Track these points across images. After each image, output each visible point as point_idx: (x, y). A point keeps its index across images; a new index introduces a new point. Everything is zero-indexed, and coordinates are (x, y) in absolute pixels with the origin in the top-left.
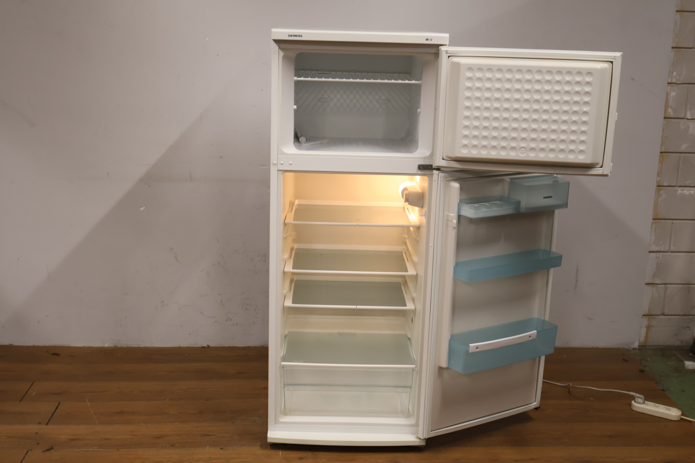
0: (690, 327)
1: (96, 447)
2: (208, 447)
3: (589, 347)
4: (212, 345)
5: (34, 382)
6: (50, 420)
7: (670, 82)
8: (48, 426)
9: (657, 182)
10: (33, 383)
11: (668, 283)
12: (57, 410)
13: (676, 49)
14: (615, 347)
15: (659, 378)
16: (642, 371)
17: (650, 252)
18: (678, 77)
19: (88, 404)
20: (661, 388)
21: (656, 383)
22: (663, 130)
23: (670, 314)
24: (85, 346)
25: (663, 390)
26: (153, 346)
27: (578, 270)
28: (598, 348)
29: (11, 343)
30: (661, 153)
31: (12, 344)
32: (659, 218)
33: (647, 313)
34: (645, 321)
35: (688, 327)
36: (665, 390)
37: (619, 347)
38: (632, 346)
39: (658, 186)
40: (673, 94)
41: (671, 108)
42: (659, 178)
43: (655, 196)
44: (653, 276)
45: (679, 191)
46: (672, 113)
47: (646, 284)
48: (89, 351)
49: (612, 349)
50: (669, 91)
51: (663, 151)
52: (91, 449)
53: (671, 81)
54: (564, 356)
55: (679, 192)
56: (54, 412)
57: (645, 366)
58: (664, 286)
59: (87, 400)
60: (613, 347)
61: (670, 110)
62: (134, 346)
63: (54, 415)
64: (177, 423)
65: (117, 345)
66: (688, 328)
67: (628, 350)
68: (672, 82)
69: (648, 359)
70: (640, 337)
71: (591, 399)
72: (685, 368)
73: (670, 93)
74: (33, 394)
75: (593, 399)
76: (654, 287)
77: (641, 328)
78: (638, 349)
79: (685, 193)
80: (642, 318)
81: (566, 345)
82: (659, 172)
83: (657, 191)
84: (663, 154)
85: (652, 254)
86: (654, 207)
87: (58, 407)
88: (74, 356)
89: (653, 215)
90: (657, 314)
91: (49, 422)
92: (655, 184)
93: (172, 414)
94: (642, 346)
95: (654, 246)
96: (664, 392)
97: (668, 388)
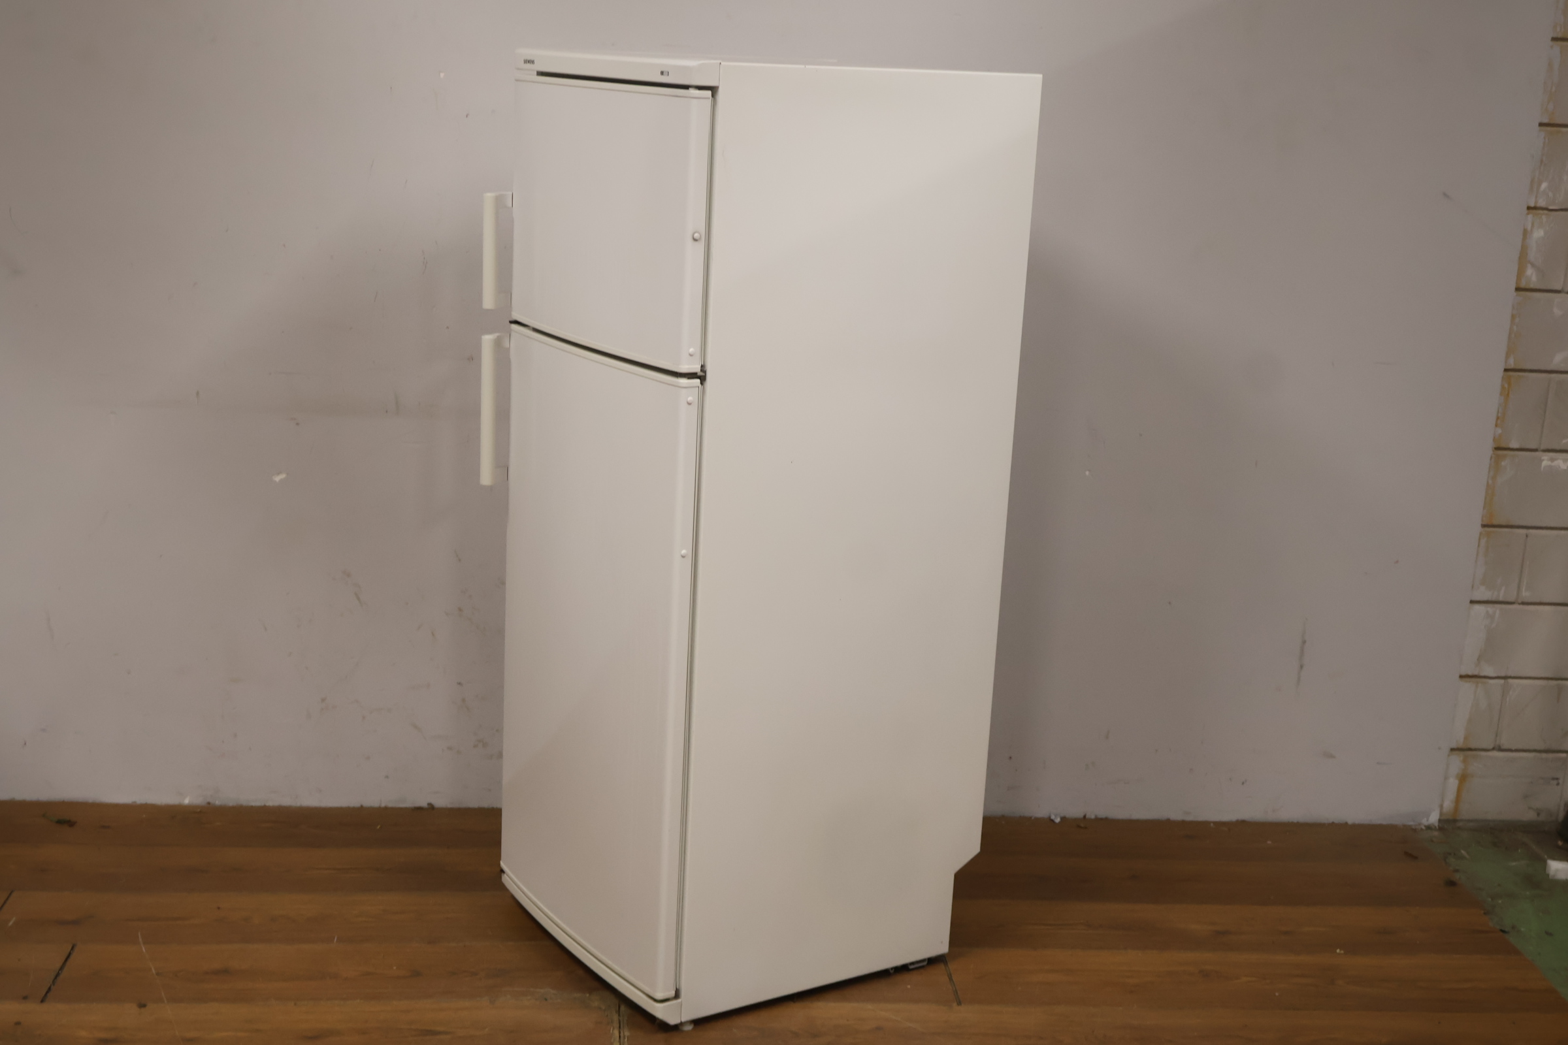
0: (1557, 779)
3: (1326, 822)
4: (440, 802)
5: (14, 890)
6: (49, 989)
7: (1532, 205)
8: (45, 1006)
9: (1494, 440)
10: (11, 894)
11: (1512, 675)
12: (68, 963)
13: (1549, 129)
14: (1384, 823)
15: (1490, 899)
16: (1451, 883)
17: (1472, 602)
18: (1551, 194)
19: (144, 949)
20: (1499, 928)
21: (1485, 914)
22: (1513, 317)
23: (1513, 748)
24: (135, 802)
25: (1503, 931)
26: (298, 804)
27: (1304, 642)
28: (1344, 826)
30: (1506, 370)
32: (1495, 522)
33: (1461, 744)
34: (1456, 763)
35: (1554, 779)
36: (1506, 930)
37: (1394, 823)
38: (1425, 822)
40: (1538, 234)
41: (1533, 265)
42: (1499, 431)
43: (1489, 471)
44: (1478, 660)
45: (1546, 461)
46: (1534, 278)
47: (1461, 677)
48: (144, 815)
49: (1380, 826)
50: (1529, 228)
51: (1512, 367)
53: (1536, 202)
54: (1269, 842)
55: (1545, 463)
56: (61, 968)
57: (1457, 871)
58: (1502, 681)
59: (140, 940)
60: (1379, 822)
61: (1530, 271)
62: (253, 804)
63: (61, 976)
64: (358, 1001)
65: (211, 801)
66: (1555, 782)
67: (1415, 830)
68: (1538, 205)
70: (1443, 801)
71: (1338, 951)
72: (1550, 877)
73: (1532, 230)
74: (11, 923)
75: (1342, 952)
76: (1480, 685)
77: (1446, 778)
78: (1437, 827)
79: (1560, 467)
80: (1449, 756)
81: (1272, 817)
82: (1499, 415)
83: (1493, 460)
84: (1511, 373)
85: (1477, 607)
86: (1486, 498)
87: (72, 957)
88: (108, 827)
89: (1483, 517)
90: (1485, 747)
91: (48, 995)
92: (1490, 445)
93: (346, 979)
94: (1448, 821)
95: (1483, 588)
96: (1506, 936)
97: (1513, 927)
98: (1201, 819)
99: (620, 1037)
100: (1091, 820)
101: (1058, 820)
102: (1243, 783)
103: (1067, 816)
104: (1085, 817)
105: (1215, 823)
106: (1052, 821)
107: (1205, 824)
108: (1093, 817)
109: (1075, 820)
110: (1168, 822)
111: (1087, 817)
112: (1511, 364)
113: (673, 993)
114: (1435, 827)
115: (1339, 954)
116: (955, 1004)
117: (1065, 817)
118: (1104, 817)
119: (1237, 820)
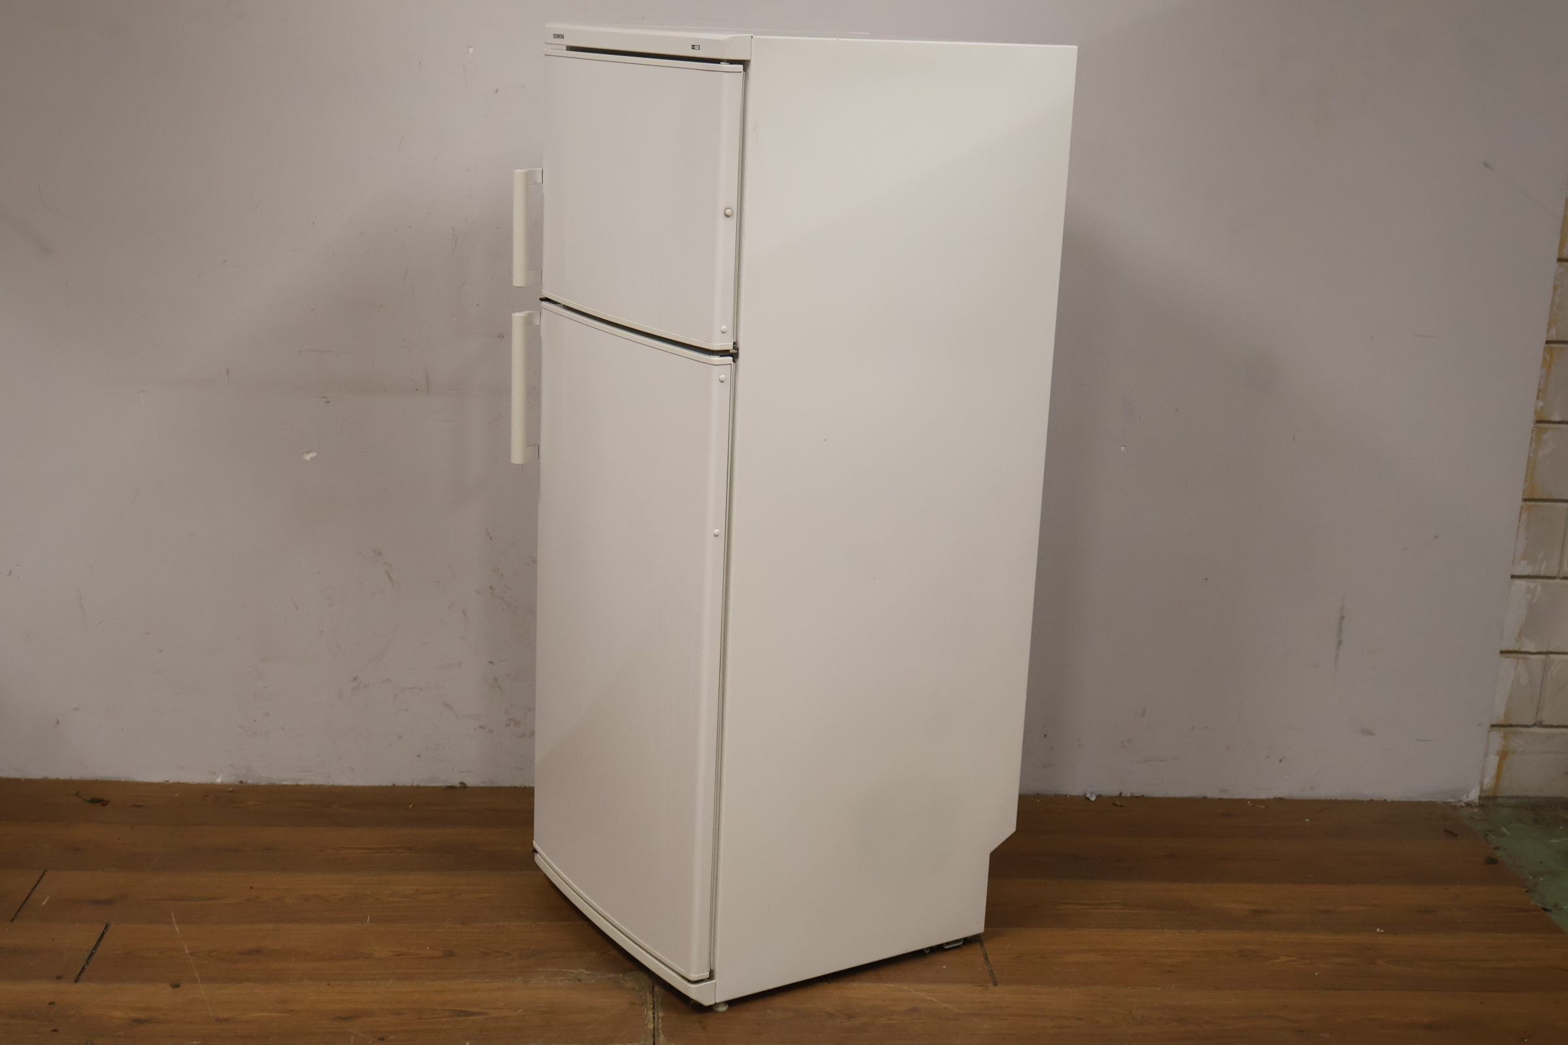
1: (195, 1042)
2: (467, 1044)
3: (1365, 799)
4: (471, 781)
5: (46, 871)
6: (83, 968)
8: (79, 985)
9: (1536, 412)
10: (43, 875)
11: (1554, 651)
12: (101, 944)
14: (1424, 800)
15: (1532, 877)
16: (1492, 861)
17: (1513, 577)
19: (177, 929)
20: (1541, 906)
21: (1526, 891)
22: (1555, 288)
23: (1555, 725)
24: (167, 781)
25: (1545, 910)
26: (331, 784)
27: (1342, 618)
28: (1383, 803)
30: (1548, 342)
32: (1537, 497)
33: (1501, 720)
34: (1497, 740)
36: (1548, 908)
37: (1433, 800)
38: (1465, 799)
39: (1538, 422)
42: (1541, 404)
43: (1531, 445)
44: (1519, 634)
47: (1502, 652)
48: (177, 795)
49: (1419, 803)
51: (1554, 339)
54: (1307, 820)
56: (95, 948)
57: (1497, 848)
58: (1543, 657)
59: (174, 919)
60: (1419, 799)
62: (286, 783)
63: (95, 955)
64: (392, 981)
65: (244, 780)
67: (1455, 808)
69: (1504, 829)
70: (1483, 778)
71: (1378, 930)
74: (44, 903)
75: (1383, 931)
76: (1521, 660)
77: (1486, 755)
78: (1477, 804)
80: (1489, 731)
81: (1309, 794)
82: (1541, 387)
83: (1534, 432)
84: (1552, 345)
85: (1518, 582)
86: (1527, 472)
87: (105, 935)
88: (141, 806)
89: (1524, 490)
90: (1526, 723)
91: (82, 975)
92: (1531, 418)
93: (379, 959)
94: (1488, 798)
95: (1524, 563)
96: (1548, 914)
97: (1556, 905)
98: (1237, 796)
99: (654, 1018)
100: (1126, 798)
101: (1093, 798)
102: (1281, 761)
103: (1103, 794)
104: (1120, 794)
105: (1252, 801)
106: (1088, 799)
107: (1242, 801)
108: (1129, 795)
109: (1111, 798)
110: (1205, 800)
111: (1123, 795)
112: (1553, 335)
113: (706, 974)
114: (1475, 804)
115: (1379, 933)
116: (991, 984)
117: (1100, 795)
118: (1140, 795)
119: (1275, 798)
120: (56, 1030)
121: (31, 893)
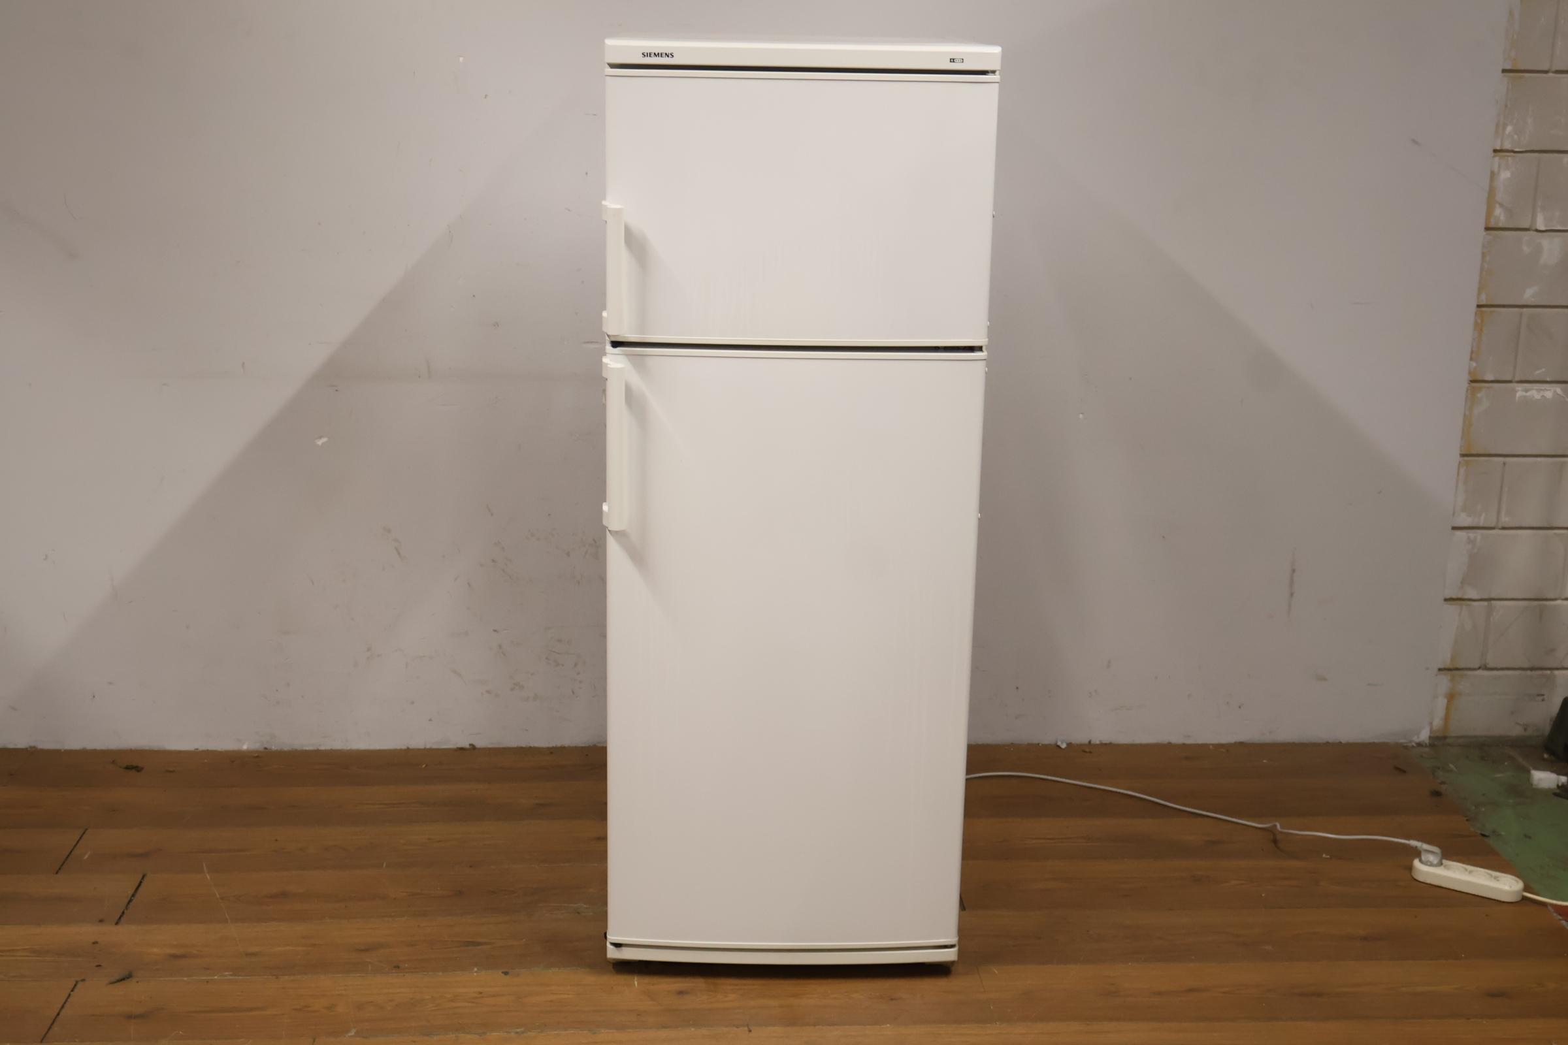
0: (1543, 695)
1: (227, 973)
2: (476, 969)
3: (1319, 741)
4: (480, 743)
5: (86, 829)
6: (123, 913)
7: (1498, 148)
8: (119, 927)
9: (1470, 373)
10: (84, 833)
11: (1496, 597)
12: (141, 889)
13: (1512, 74)
14: (1377, 741)
15: (1474, 808)
16: (1437, 794)
17: (1454, 528)
18: (1516, 137)
19: (208, 877)
20: (1479, 832)
21: (1467, 820)
22: (1484, 255)
23: (1499, 667)
24: (197, 749)
25: (1484, 835)
26: (349, 748)
27: (1294, 571)
28: (1339, 745)
29: (32, 744)
30: (1479, 306)
31: (34, 747)
32: (1474, 452)
33: (1448, 664)
34: (1444, 682)
35: (1538, 695)
36: (1487, 834)
37: (1386, 741)
38: (1416, 739)
39: (1472, 381)
40: (1505, 175)
41: (1501, 205)
42: (1474, 364)
43: (1466, 403)
44: (1462, 583)
45: (1520, 391)
46: (1502, 218)
47: (1446, 600)
48: (206, 761)
49: (1373, 744)
50: (1496, 169)
51: (1484, 303)
52: (216, 977)
53: (1502, 145)
54: (1265, 761)
55: (1519, 394)
56: (133, 895)
57: (1443, 783)
58: (1486, 603)
59: (205, 868)
60: (1371, 741)
61: (1498, 211)
62: (307, 749)
63: (134, 901)
64: (406, 917)
65: (268, 747)
66: (1540, 698)
67: (1406, 747)
68: (1504, 148)
69: (1452, 766)
70: (1432, 719)
71: (1324, 856)
72: (1534, 786)
73: (1499, 171)
74: (86, 857)
75: (1328, 857)
76: (1464, 607)
77: (1435, 697)
78: (1428, 744)
79: (1533, 397)
80: (1437, 675)
81: (1268, 738)
82: (1474, 349)
83: (1469, 391)
84: (1484, 309)
85: (1458, 533)
86: (1463, 429)
87: (142, 884)
88: (173, 771)
89: (1461, 447)
90: (1472, 666)
91: (122, 918)
92: (1465, 378)
93: (395, 899)
94: (1437, 738)
95: (1463, 515)
96: (1486, 840)
97: (1494, 832)
98: (1200, 741)
100: (1096, 745)
101: (1064, 746)
102: (1240, 707)
103: (1073, 742)
104: (1090, 742)
105: (1214, 745)
106: (1059, 746)
107: (1205, 746)
108: (1098, 742)
109: (1081, 745)
110: (1169, 745)
111: (1092, 742)
112: (1484, 300)
114: (1426, 744)
115: (1325, 858)
117: (1071, 743)
118: (1108, 742)
119: (1235, 743)
120: (100, 966)
121: (73, 849)
